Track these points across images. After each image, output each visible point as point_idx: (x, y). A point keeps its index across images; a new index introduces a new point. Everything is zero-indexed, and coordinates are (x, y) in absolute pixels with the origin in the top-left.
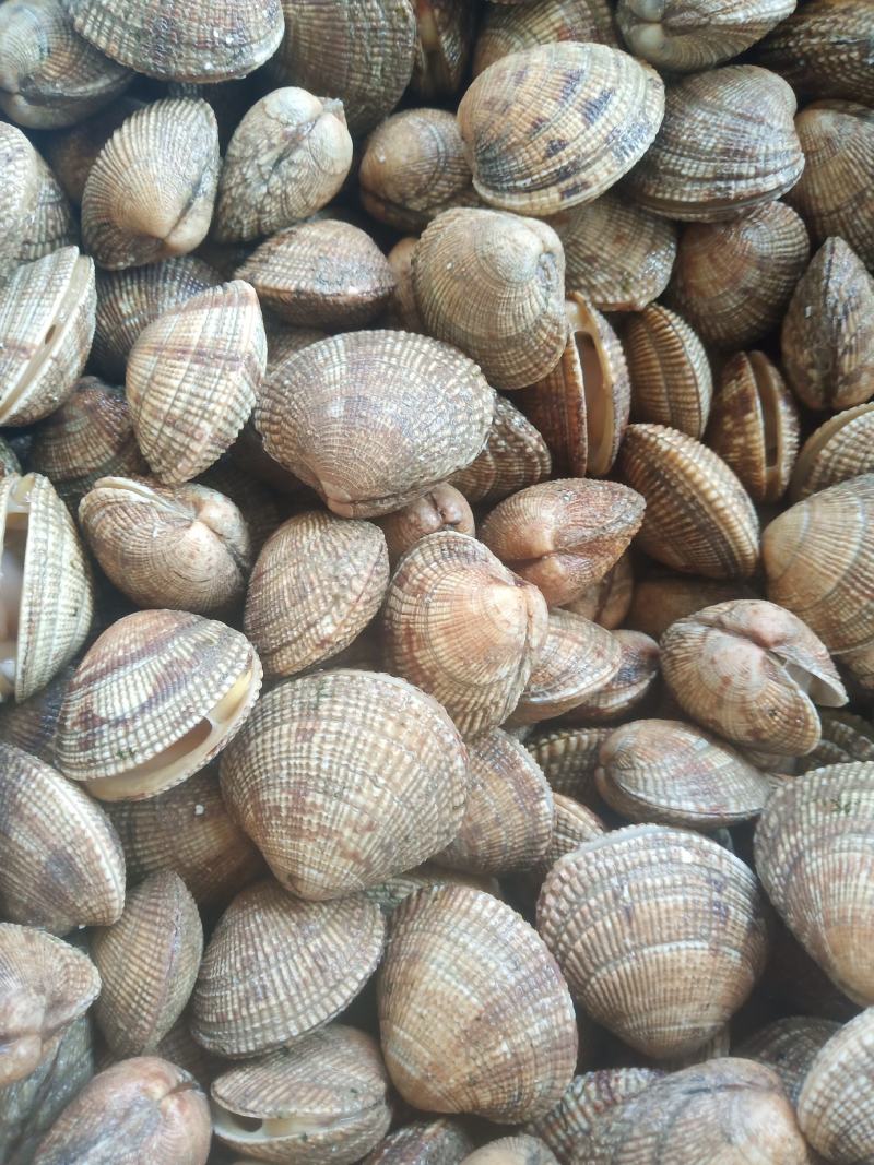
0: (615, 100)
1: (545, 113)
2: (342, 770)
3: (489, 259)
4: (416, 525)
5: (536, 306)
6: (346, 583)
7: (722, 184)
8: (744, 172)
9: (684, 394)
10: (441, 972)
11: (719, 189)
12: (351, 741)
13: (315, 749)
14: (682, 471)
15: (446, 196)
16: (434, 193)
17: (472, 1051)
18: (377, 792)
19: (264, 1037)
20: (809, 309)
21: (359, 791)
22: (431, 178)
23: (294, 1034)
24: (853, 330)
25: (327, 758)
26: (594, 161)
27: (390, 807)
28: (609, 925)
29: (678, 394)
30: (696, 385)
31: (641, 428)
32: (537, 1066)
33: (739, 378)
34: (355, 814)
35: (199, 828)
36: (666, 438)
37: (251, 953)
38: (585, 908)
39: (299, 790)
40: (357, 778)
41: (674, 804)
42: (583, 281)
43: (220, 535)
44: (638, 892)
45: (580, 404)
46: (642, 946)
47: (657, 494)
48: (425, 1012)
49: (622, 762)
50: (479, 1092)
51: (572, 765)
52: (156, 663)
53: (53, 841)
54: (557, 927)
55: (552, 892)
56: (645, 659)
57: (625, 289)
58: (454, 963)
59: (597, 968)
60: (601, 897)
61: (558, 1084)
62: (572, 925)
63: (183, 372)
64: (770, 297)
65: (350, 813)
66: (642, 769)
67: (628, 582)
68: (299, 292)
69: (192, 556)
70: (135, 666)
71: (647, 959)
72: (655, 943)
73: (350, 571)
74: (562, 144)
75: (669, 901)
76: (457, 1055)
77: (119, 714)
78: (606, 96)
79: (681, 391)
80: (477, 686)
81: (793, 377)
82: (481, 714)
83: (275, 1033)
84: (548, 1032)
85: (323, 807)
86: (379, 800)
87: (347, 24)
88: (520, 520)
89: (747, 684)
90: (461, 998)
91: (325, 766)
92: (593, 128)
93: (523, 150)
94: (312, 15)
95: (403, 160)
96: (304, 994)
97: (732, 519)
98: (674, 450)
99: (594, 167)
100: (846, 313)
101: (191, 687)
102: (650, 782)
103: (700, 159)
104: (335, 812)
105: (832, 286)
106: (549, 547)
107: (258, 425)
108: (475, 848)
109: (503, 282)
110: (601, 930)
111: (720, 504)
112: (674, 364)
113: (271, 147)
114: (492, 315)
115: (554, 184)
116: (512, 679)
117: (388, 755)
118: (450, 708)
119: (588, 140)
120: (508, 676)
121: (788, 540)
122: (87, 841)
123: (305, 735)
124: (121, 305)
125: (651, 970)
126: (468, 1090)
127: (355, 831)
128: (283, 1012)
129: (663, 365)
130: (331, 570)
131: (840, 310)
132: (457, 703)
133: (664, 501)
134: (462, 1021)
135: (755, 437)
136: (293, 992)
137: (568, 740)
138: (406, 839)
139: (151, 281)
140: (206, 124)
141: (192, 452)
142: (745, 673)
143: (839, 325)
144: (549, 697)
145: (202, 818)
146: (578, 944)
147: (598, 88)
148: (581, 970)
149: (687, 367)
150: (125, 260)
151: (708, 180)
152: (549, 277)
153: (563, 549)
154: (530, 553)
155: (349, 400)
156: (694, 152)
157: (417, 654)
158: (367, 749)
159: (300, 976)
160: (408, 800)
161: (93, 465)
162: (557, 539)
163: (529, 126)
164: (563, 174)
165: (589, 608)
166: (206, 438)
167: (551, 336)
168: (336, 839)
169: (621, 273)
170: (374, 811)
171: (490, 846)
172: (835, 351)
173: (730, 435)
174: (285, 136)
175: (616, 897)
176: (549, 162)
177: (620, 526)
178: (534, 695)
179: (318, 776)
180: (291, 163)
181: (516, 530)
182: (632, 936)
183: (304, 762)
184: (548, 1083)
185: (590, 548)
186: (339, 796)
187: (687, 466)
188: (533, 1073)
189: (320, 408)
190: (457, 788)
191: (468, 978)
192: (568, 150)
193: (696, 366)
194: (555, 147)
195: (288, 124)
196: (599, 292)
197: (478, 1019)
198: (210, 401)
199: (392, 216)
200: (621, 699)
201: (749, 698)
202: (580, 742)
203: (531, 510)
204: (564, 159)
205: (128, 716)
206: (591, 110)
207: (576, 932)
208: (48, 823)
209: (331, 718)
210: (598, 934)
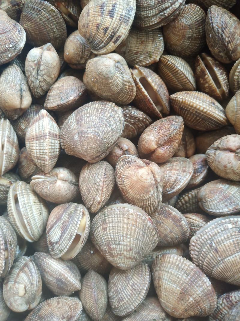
0: (118, 6)
1: (99, 22)
2: (117, 237)
3: (100, 74)
4: (116, 156)
5: (121, 80)
6: (98, 184)
7: (162, 13)
8: (167, 6)
9: (182, 80)
10: (167, 282)
11: (162, 15)
12: (116, 228)
13: (108, 233)
14: (189, 105)
15: (89, 55)
16: (85, 56)
17: (182, 302)
18: (128, 240)
19: (126, 311)
20: (210, 35)
21: (124, 241)
22: (82, 53)
23: (133, 308)
24: (228, 35)
25: (112, 234)
26: (119, 28)
27: (134, 242)
28: (211, 255)
29: (181, 80)
30: (185, 75)
31: (173, 96)
32: (203, 301)
33: (199, 65)
34: (125, 247)
35: (94, 256)
36: (181, 96)
37: (116, 288)
38: (203, 252)
39: (109, 244)
40: (122, 238)
41: (221, 211)
42: (137, 61)
43: (66, 181)
44: (217, 243)
45: (149, 100)
46: (224, 259)
47: (186, 114)
48: (166, 294)
49: (204, 200)
50: (189, 312)
51: (193, 202)
52: (60, 224)
53: (55, 276)
54: (197, 259)
55: (192, 250)
56: (203, 163)
57: (150, 57)
58: (169, 279)
59: (213, 268)
60: (206, 248)
61: (212, 304)
62: (201, 258)
63: (35, 144)
64: (199, 35)
65: (124, 248)
66: (209, 202)
67: (192, 139)
68: (58, 106)
69: (60, 190)
70: (56, 226)
71: (227, 262)
72: (228, 257)
73: (98, 180)
74: (107, 28)
75: (227, 243)
76: (179, 304)
77: (56, 240)
78: (114, 6)
79: (181, 79)
80: (146, 200)
81: (216, 57)
82: (152, 206)
83: (129, 309)
84: (203, 291)
85: (116, 248)
86: (130, 242)
87: (40, 22)
88: (144, 142)
89: (232, 166)
90: (174, 288)
91: (112, 237)
92: (114, 19)
93: (97, 35)
94: (31, 24)
95: (73, 51)
96: (132, 297)
97: (211, 113)
98: (184, 100)
99: (120, 30)
100: (223, 31)
101: (70, 228)
102: (212, 206)
103: (152, 9)
104: (120, 248)
105: (214, 25)
106: (156, 147)
107: (62, 147)
108: (167, 241)
109: (107, 78)
110: (210, 257)
111: (205, 110)
112: (175, 72)
113: (34, 69)
114: (110, 88)
115: (110, 41)
116: (156, 194)
117: (128, 228)
118: (142, 207)
119: (114, 23)
120: (154, 193)
121: (232, 112)
122: (63, 274)
123: (105, 229)
124: (22, 127)
125: (229, 265)
126: (186, 312)
127: (127, 252)
128: (129, 303)
129: (172, 74)
130: (94, 182)
131: (220, 31)
132: (143, 205)
133: (188, 116)
134: (177, 295)
135: (211, 82)
136: (129, 297)
137: (188, 196)
138: (143, 249)
139: (26, 117)
140: (16, 71)
141: (47, 164)
142: (230, 163)
143: (222, 36)
144: (173, 191)
145: (94, 254)
146: (205, 263)
147: (111, 5)
148: (209, 269)
149: (179, 71)
150: (16, 117)
151: (157, 14)
152: (120, 70)
153: (160, 146)
154: (151, 150)
155: (79, 133)
156: (150, 7)
157: (127, 195)
158: (121, 229)
159: (129, 292)
160: (138, 239)
161: (32, 171)
162: (157, 143)
163: (96, 28)
164: (112, 37)
165: (182, 153)
166: (48, 160)
167: (129, 86)
168: (123, 255)
169: (147, 53)
170: (130, 245)
171: (172, 239)
172: (224, 45)
173: (204, 84)
174: (35, 65)
175: (211, 246)
176: (106, 35)
177: (175, 131)
178: (168, 191)
179: (112, 240)
180: (41, 71)
181: (145, 145)
182: (220, 257)
183: (107, 237)
184: (209, 305)
185: (169, 141)
186: (119, 244)
187: (190, 103)
188: (203, 303)
189: (73, 138)
190: (151, 231)
191: (175, 282)
192: (110, 29)
193: (182, 70)
194: (106, 30)
195: (34, 61)
196: (143, 61)
197: (181, 293)
198: (44, 150)
199: (78, 67)
200: (199, 179)
201: (235, 169)
202: (192, 195)
203: (146, 138)
204: (110, 33)
205: (58, 240)
206: (111, 14)
207: (203, 260)
208: (52, 273)
209: (110, 223)
210: (209, 259)
